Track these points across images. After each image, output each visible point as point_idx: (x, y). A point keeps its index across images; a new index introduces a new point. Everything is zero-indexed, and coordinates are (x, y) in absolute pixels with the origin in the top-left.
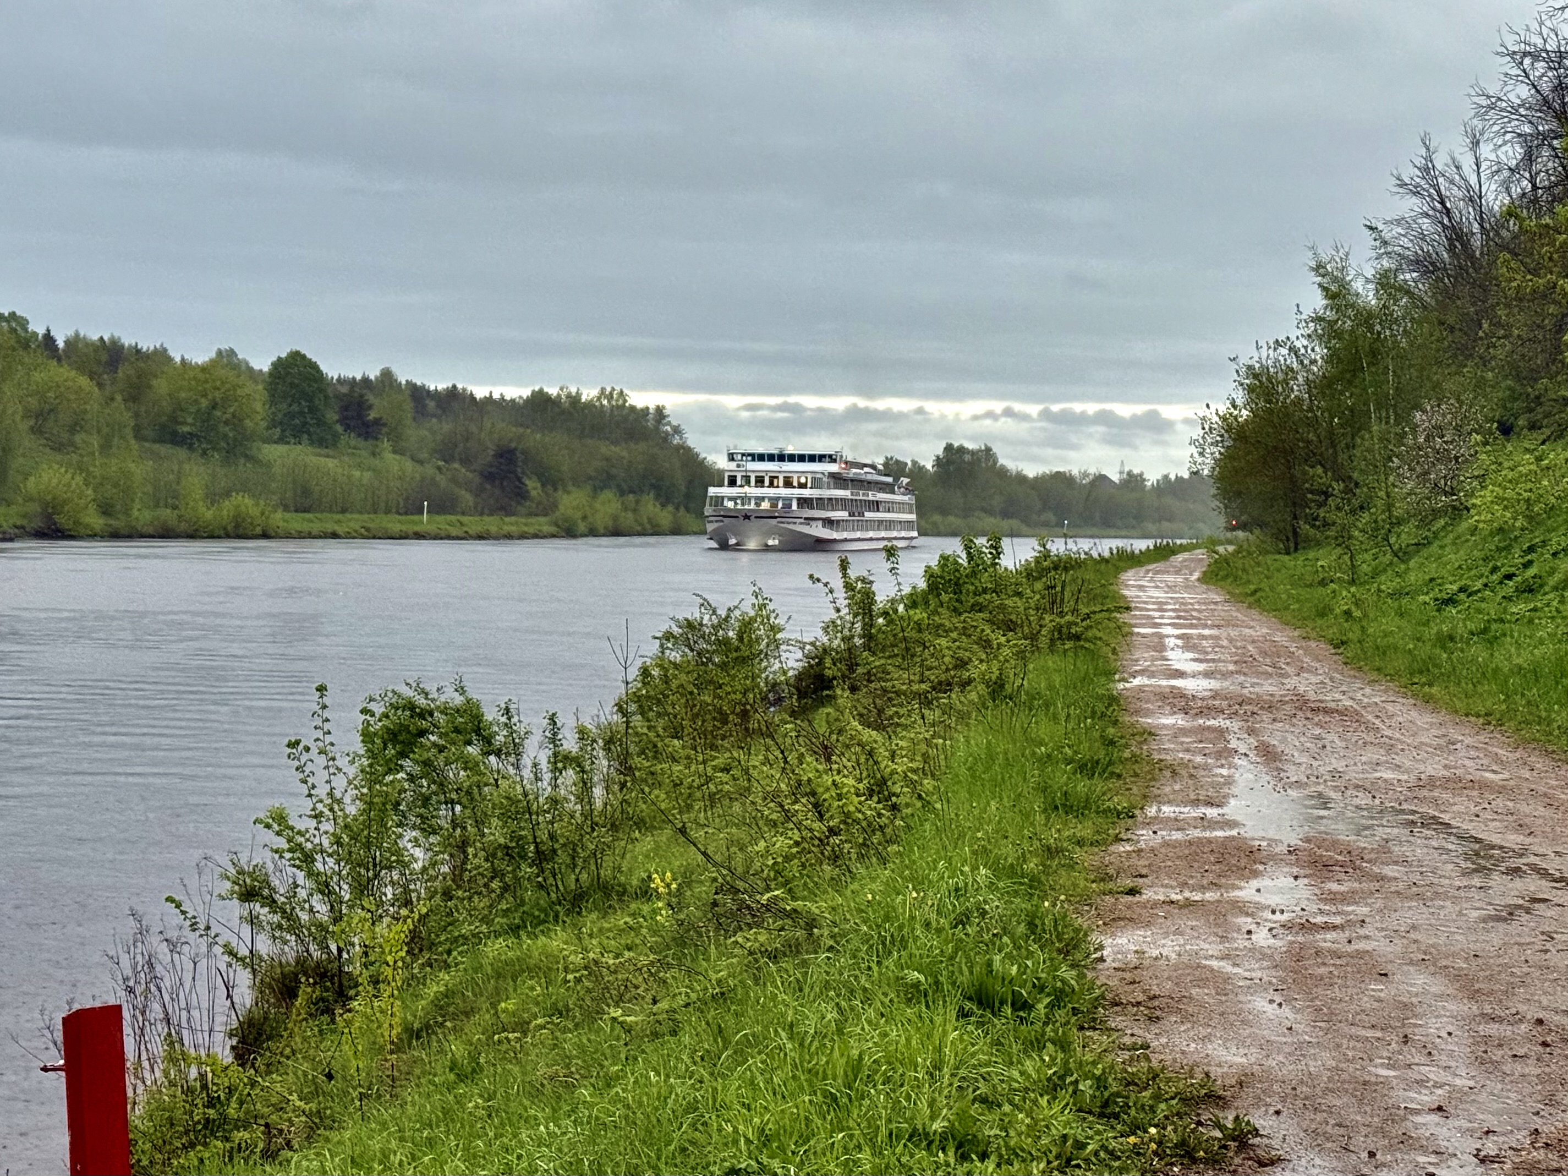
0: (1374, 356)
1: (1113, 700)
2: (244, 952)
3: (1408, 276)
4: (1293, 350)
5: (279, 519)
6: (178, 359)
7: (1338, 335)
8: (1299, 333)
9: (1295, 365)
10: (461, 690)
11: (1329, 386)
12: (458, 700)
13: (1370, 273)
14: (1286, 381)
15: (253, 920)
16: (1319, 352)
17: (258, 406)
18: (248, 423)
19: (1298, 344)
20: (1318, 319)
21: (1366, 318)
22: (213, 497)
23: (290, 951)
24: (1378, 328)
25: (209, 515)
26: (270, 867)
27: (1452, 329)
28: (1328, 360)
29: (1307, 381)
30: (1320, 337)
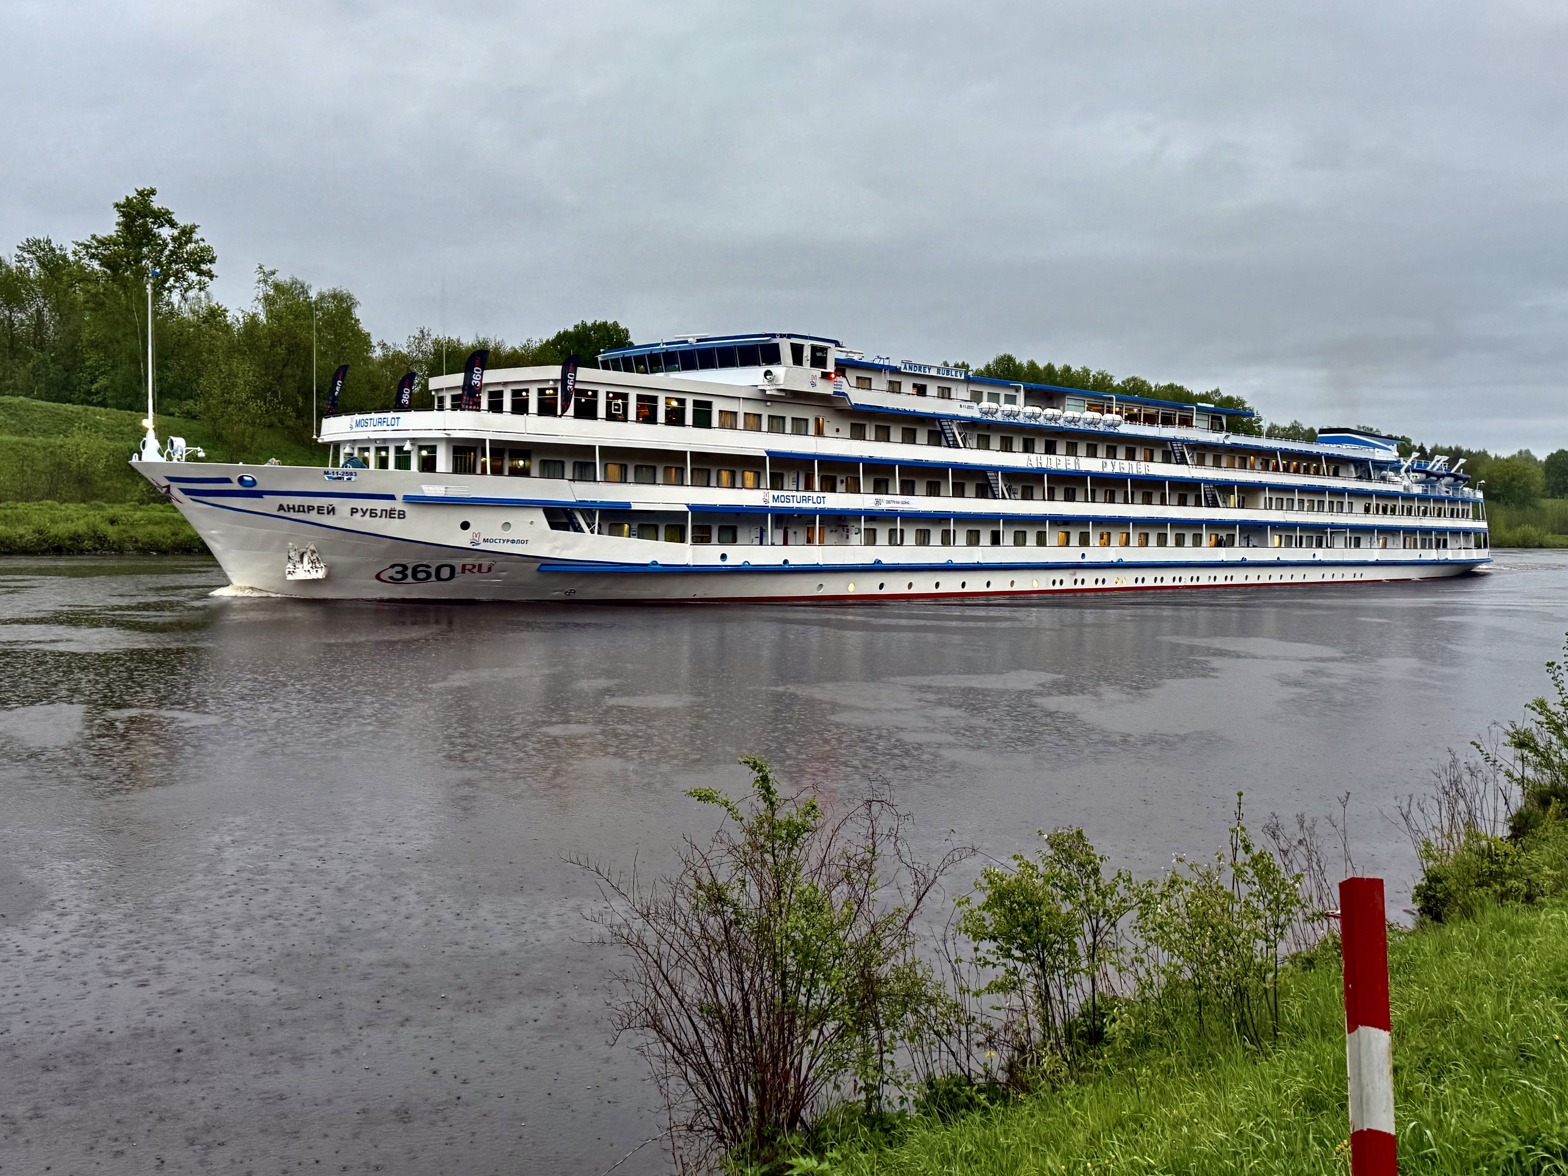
2: (1517, 775)
5: (1549, 538)
6: (1493, 457)
15: (1523, 759)
17: (1538, 479)
18: (1532, 488)
22: (1510, 527)
23: (1546, 778)
25: (1508, 535)
26: (1535, 731)
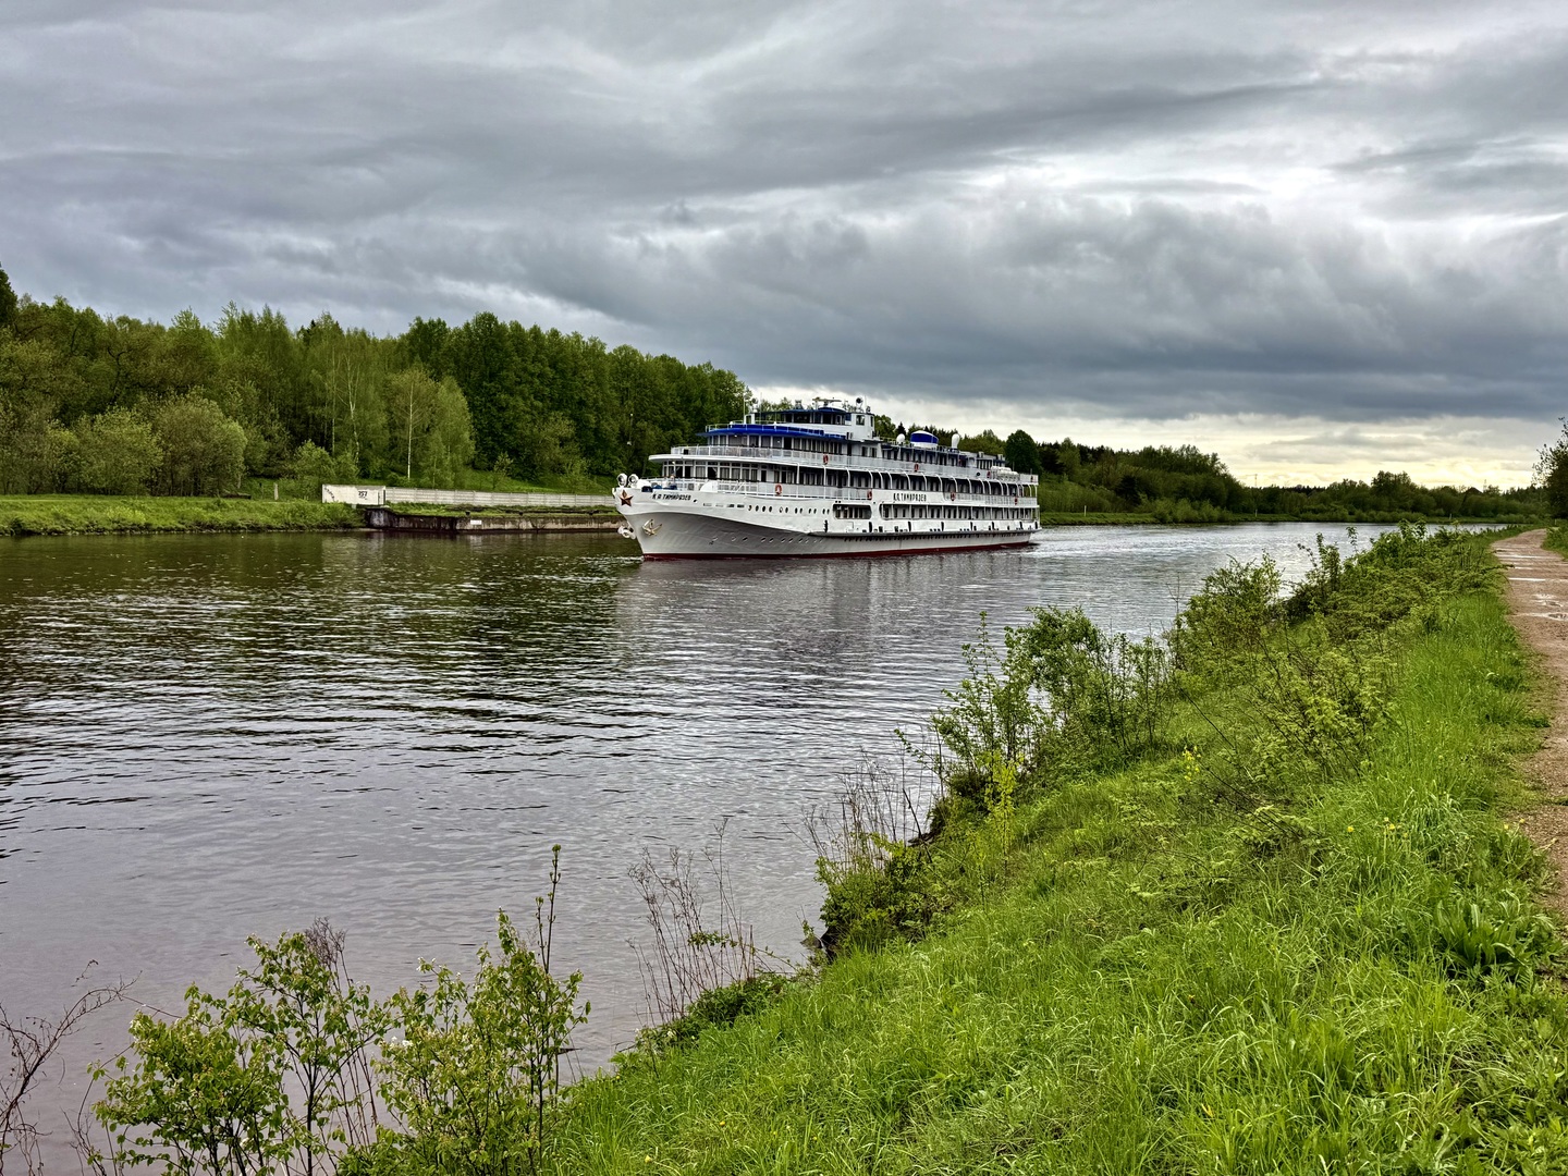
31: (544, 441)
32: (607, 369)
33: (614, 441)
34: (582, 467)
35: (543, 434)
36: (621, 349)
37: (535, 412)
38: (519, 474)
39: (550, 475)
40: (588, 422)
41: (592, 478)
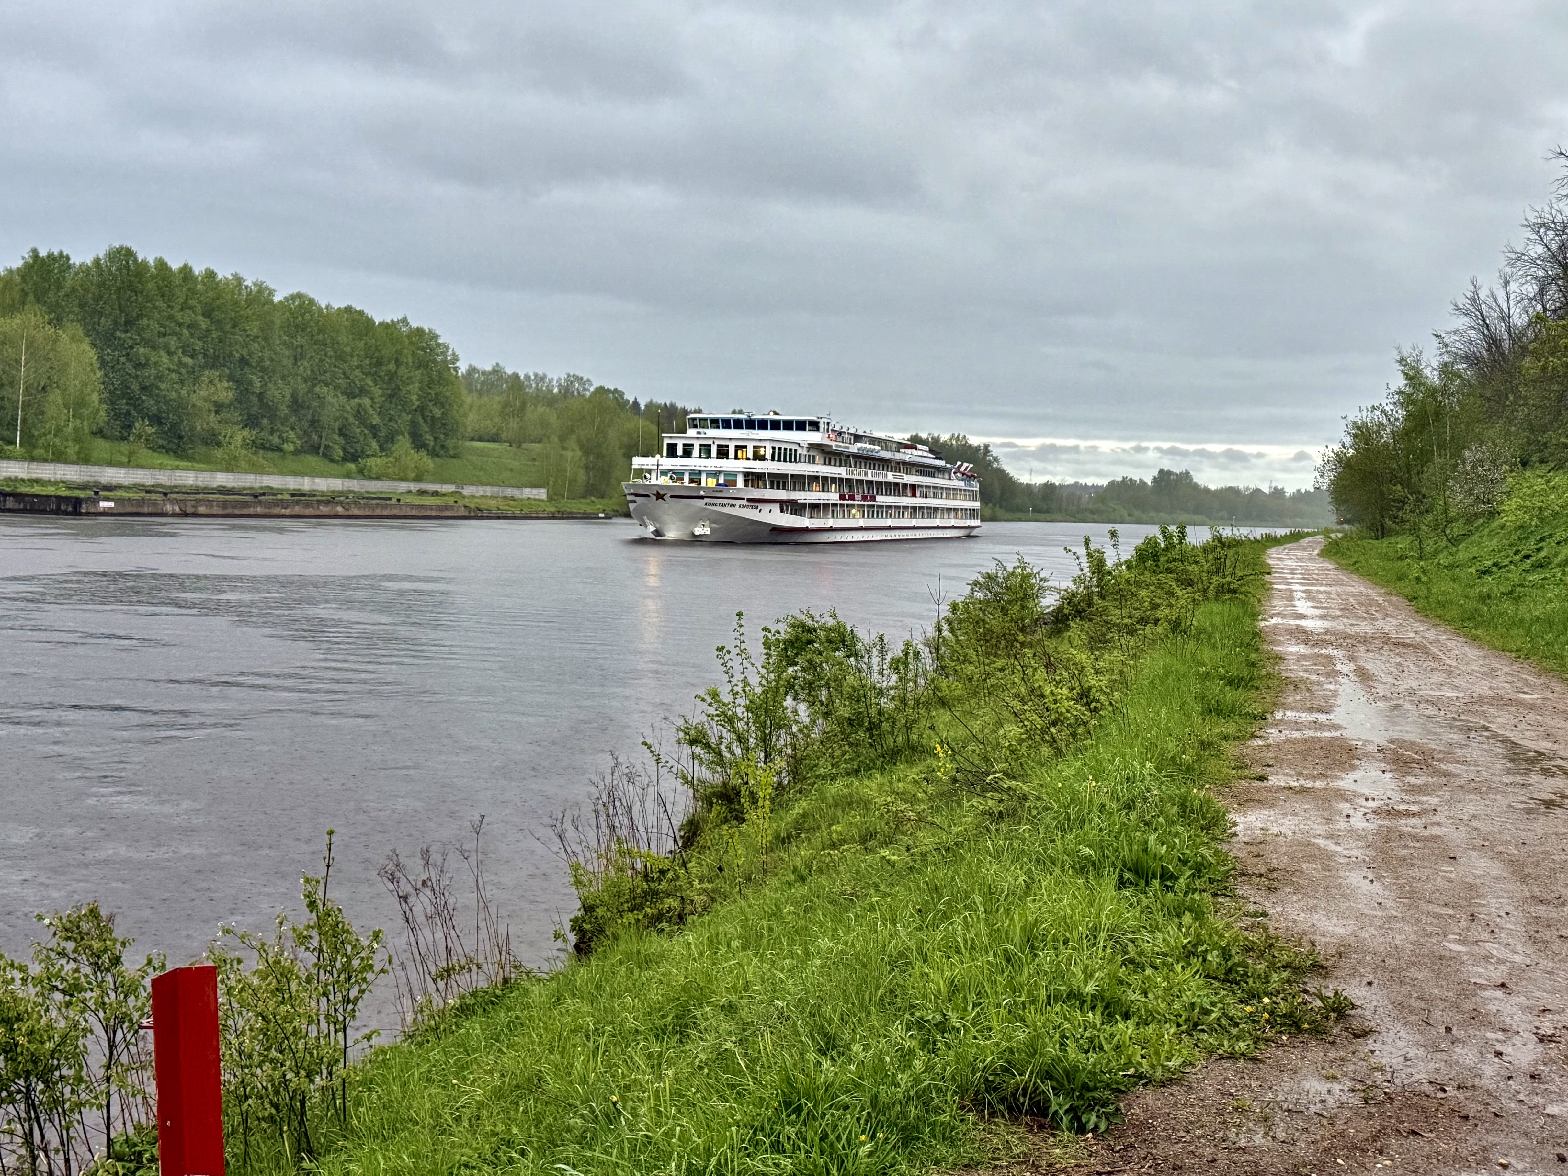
0: (1437, 416)
1: (1256, 634)
3: (1460, 367)
4: (1383, 412)
7: (1414, 403)
8: (1388, 401)
9: (1385, 421)
10: (834, 616)
11: (1407, 434)
12: (831, 622)
13: (1435, 364)
14: (1378, 432)
15: (694, 757)
16: (1401, 413)
19: (1387, 408)
20: (1400, 393)
21: (1432, 392)
23: (718, 777)
24: (1440, 398)
26: (706, 725)
27: (1489, 400)
28: (1407, 418)
29: (1393, 432)
30: (1402, 404)
31: (194, 406)
32: (278, 322)
33: (284, 410)
34: (244, 439)
35: (194, 398)
36: (293, 297)
37: (183, 371)
38: (162, 447)
39: (201, 449)
40: (251, 383)
41: (255, 453)
